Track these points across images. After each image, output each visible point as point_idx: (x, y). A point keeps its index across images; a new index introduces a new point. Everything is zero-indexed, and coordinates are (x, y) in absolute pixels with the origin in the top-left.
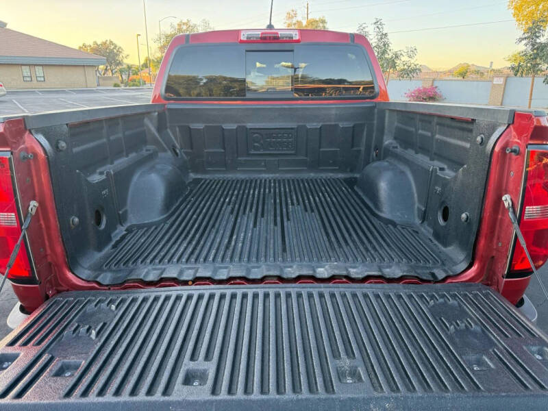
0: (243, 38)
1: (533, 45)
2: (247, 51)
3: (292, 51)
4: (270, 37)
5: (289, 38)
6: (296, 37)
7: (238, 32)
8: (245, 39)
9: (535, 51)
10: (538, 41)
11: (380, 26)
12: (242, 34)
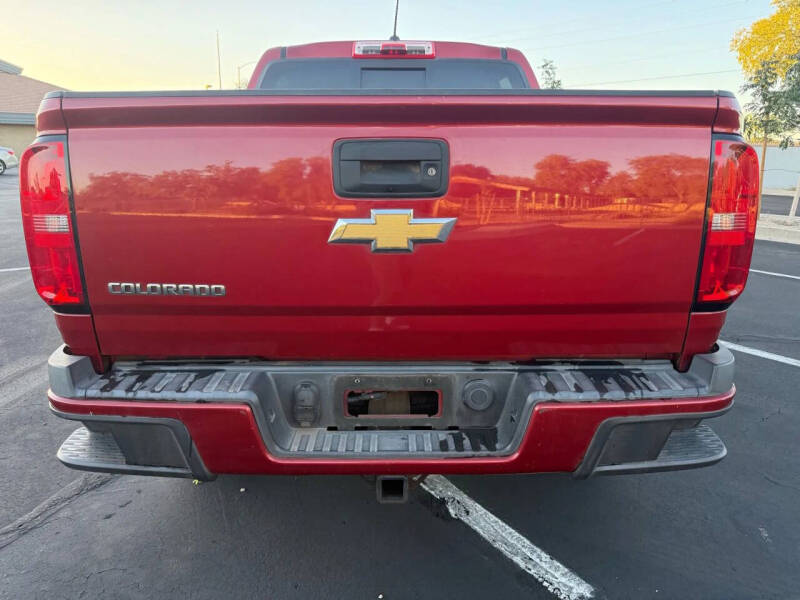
0: (358, 51)
1: (764, 96)
2: (363, 69)
3: (424, 69)
4: (394, 51)
5: (420, 51)
6: (429, 52)
7: (351, 44)
8: (361, 53)
9: (767, 104)
10: (771, 89)
11: (550, 71)
12: (357, 46)
